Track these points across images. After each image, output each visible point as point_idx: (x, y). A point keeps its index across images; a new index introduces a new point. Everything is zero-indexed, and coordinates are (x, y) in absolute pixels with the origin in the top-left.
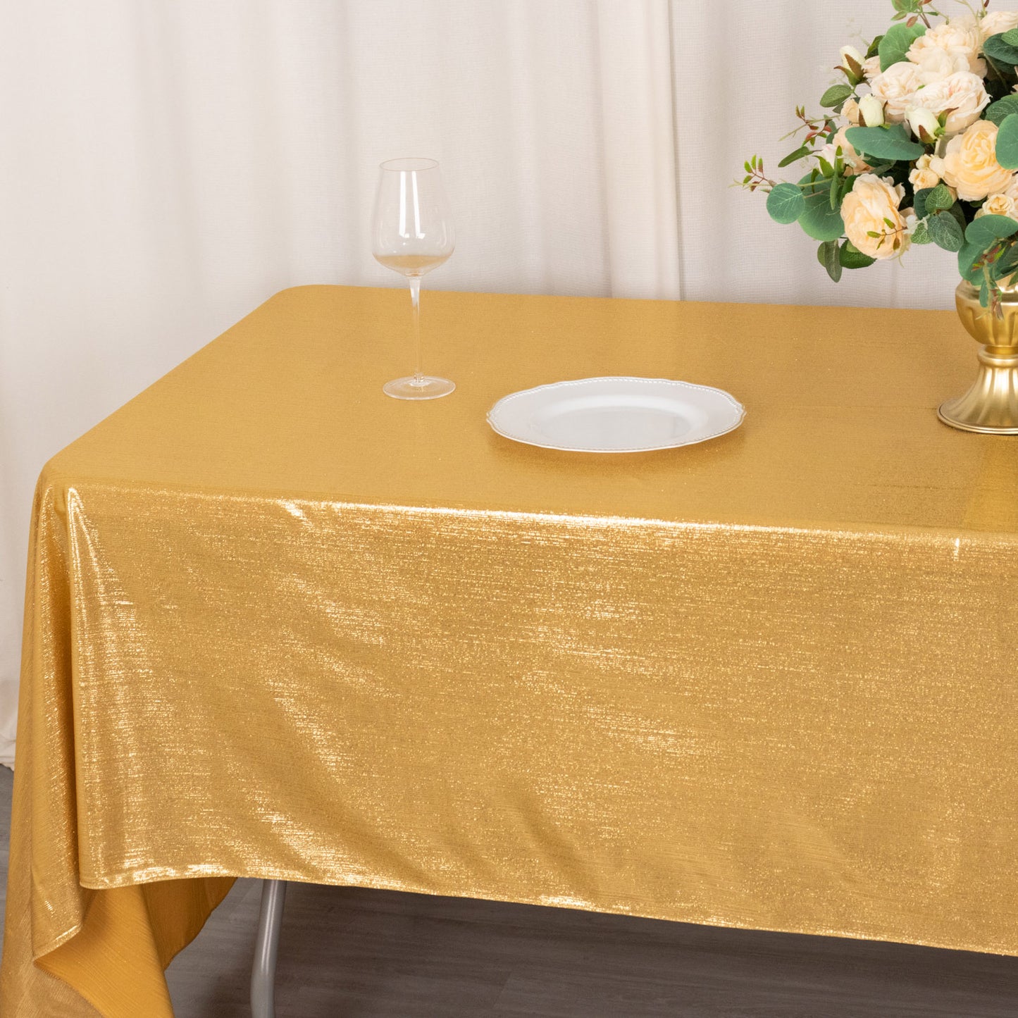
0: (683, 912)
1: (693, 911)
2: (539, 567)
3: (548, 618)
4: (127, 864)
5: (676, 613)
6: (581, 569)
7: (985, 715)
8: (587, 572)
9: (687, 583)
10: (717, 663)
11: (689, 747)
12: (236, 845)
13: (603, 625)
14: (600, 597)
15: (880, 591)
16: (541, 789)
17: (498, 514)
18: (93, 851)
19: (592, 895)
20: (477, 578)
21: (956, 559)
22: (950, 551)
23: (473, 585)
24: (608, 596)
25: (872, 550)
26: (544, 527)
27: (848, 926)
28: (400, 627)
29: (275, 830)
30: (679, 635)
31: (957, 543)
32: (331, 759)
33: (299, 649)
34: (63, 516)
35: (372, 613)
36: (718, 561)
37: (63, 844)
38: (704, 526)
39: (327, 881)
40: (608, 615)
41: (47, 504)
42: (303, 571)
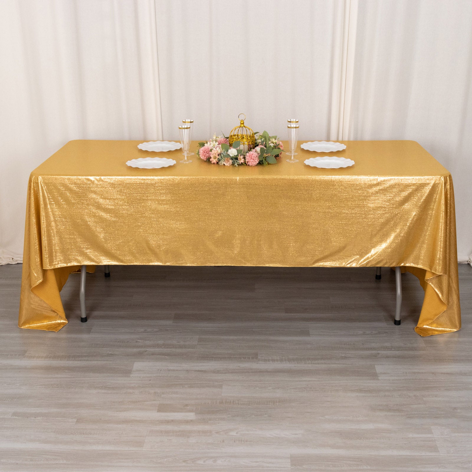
0: (182, 263)
1: (184, 263)
2: (149, 188)
3: (151, 200)
4: (54, 263)
5: (179, 196)
6: (158, 188)
7: (245, 214)
8: (159, 189)
9: (181, 190)
10: (188, 207)
11: (182, 226)
12: (79, 258)
13: (163, 200)
14: (162, 194)
15: (222, 189)
16: (150, 238)
17: (139, 177)
18: (46, 260)
19: (161, 261)
20: (135, 192)
21: (238, 181)
22: (236, 180)
23: (134, 193)
24: (164, 194)
25: (221, 180)
26: (150, 179)
27: (217, 263)
28: (117, 204)
29: (88, 253)
30: (180, 201)
31: (238, 178)
32: (102, 236)
33: (94, 211)
34: (38, 183)
35: (111, 201)
36: (188, 185)
37: (38, 260)
38: (185, 177)
39: (101, 264)
40: (164, 198)
41: (33, 181)
42: (95, 192)
